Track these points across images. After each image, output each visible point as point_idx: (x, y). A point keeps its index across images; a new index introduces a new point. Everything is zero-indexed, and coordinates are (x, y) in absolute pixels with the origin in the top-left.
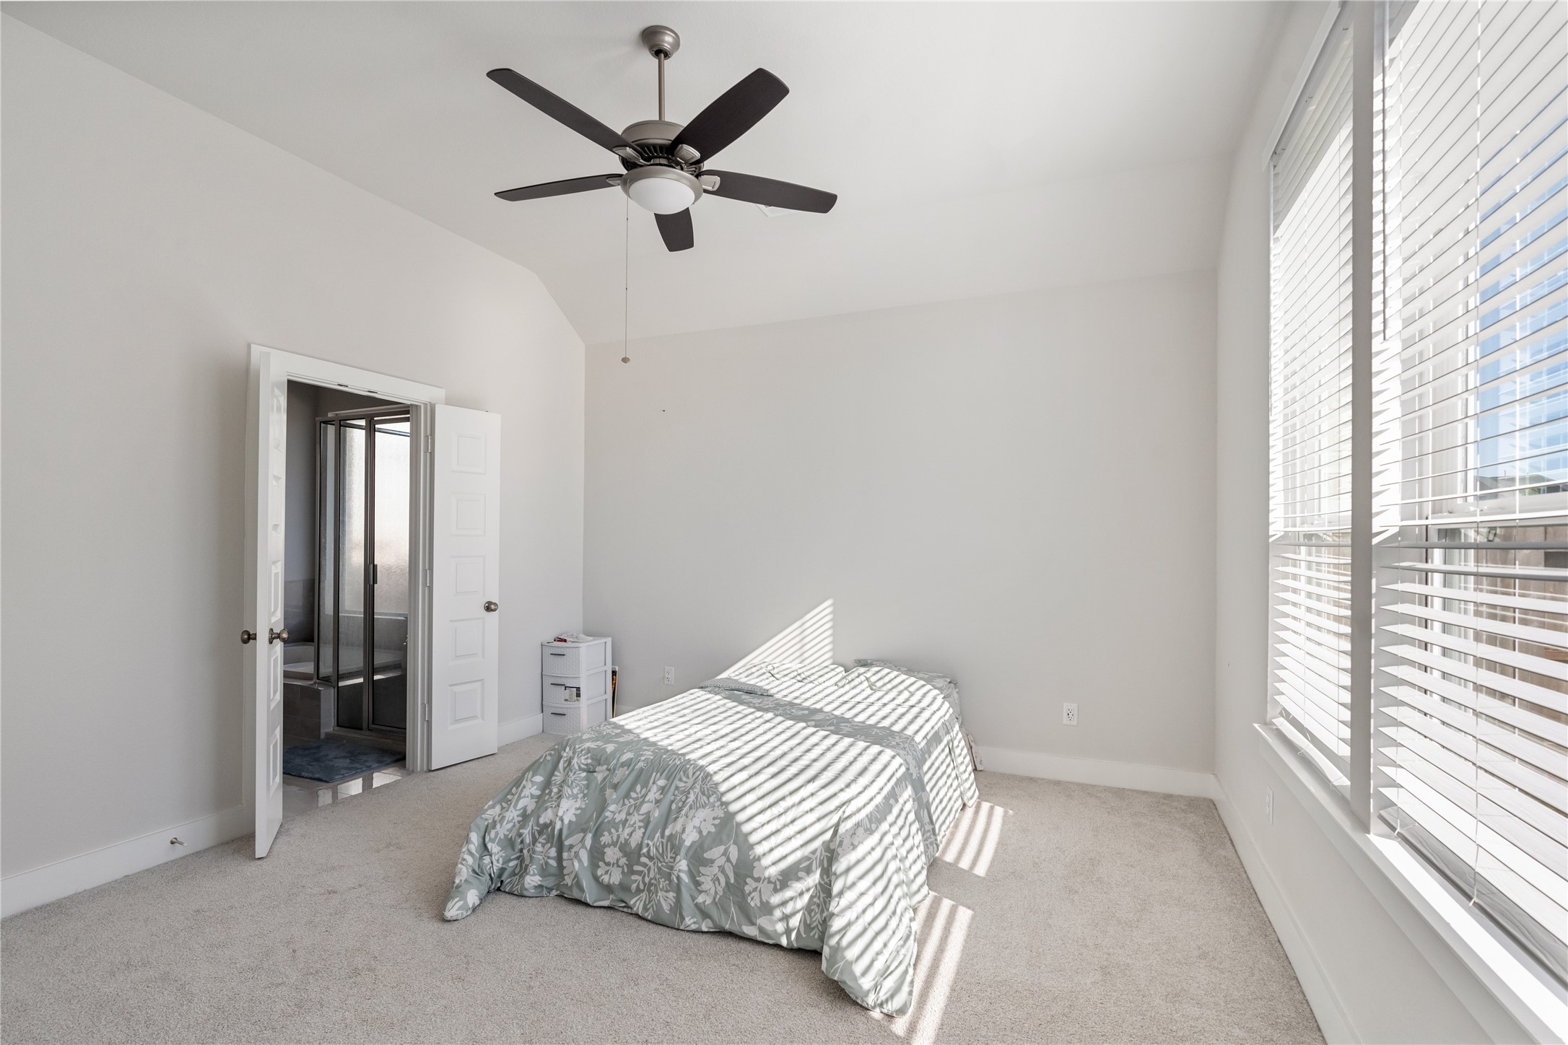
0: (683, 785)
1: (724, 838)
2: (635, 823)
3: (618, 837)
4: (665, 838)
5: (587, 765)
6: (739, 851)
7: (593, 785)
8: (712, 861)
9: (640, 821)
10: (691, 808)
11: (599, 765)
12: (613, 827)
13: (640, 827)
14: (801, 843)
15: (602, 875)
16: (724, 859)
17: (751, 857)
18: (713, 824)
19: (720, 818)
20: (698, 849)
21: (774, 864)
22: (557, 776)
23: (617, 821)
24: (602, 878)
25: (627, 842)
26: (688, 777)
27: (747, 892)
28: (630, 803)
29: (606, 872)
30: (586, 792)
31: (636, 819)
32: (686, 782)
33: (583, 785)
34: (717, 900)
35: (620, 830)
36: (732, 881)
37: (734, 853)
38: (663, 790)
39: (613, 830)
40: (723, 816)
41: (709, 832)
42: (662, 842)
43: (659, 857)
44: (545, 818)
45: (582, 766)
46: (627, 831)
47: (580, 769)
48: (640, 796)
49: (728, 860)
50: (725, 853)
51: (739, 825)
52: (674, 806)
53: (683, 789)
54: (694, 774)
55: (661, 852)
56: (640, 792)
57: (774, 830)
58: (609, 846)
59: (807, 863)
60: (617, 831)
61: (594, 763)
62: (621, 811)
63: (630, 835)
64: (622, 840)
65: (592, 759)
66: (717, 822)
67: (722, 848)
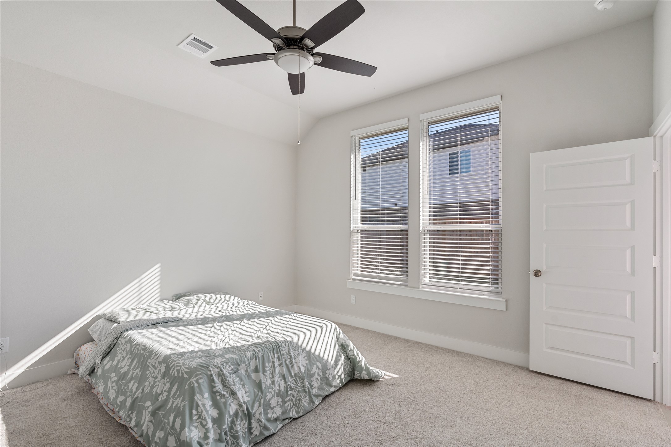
0: (285, 352)
1: (313, 362)
2: (277, 380)
3: (275, 391)
4: (294, 377)
5: (232, 369)
6: (320, 363)
7: (243, 378)
8: (315, 373)
9: (278, 378)
10: (295, 359)
11: (239, 365)
12: (269, 389)
13: (281, 380)
14: (333, 348)
15: (271, 416)
16: (318, 369)
17: (325, 363)
18: (305, 360)
19: (306, 356)
20: (308, 372)
21: (331, 360)
22: (218, 386)
23: (268, 385)
24: (273, 416)
25: (279, 391)
26: (284, 348)
27: (328, 376)
28: (268, 373)
29: (273, 413)
30: (242, 383)
31: (277, 378)
32: (285, 350)
33: (238, 380)
34: (319, 387)
35: (274, 387)
36: (322, 376)
37: (320, 365)
38: (279, 359)
39: (270, 390)
40: (306, 355)
41: (306, 364)
42: (294, 380)
43: (296, 386)
44: (232, 410)
45: (230, 372)
46: (277, 385)
47: (230, 374)
48: (270, 368)
49: (319, 369)
50: (317, 367)
51: (314, 354)
52: (288, 363)
53: (286, 353)
54: (285, 345)
55: (295, 384)
56: (269, 366)
57: (324, 349)
58: (272, 398)
59: (339, 353)
60: (272, 389)
61: (236, 367)
62: (266, 379)
63: (279, 386)
64: (277, 391)
65: (232, 365)
66: (306, 358)
67: (315, 366)
